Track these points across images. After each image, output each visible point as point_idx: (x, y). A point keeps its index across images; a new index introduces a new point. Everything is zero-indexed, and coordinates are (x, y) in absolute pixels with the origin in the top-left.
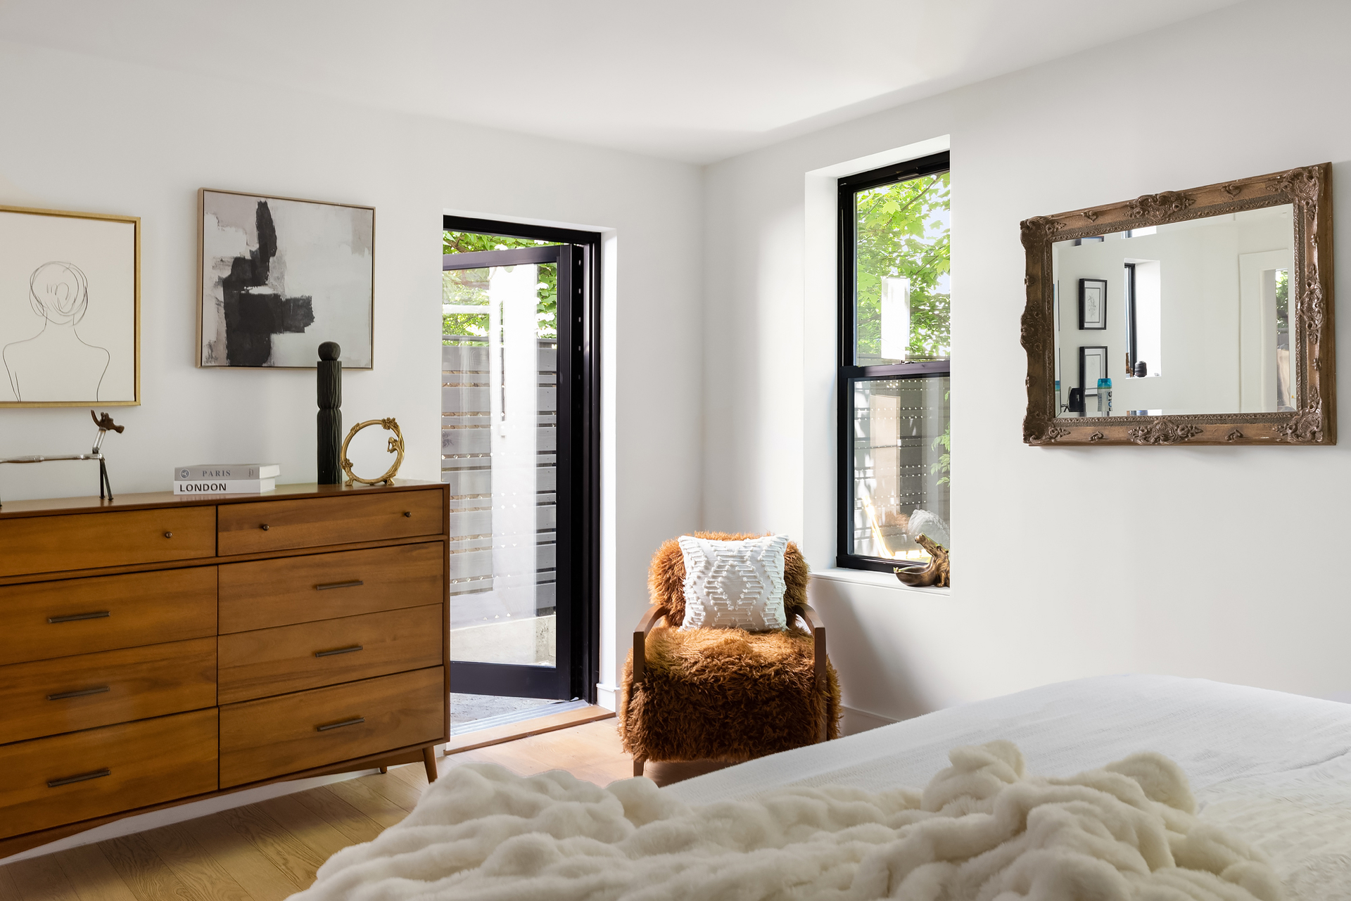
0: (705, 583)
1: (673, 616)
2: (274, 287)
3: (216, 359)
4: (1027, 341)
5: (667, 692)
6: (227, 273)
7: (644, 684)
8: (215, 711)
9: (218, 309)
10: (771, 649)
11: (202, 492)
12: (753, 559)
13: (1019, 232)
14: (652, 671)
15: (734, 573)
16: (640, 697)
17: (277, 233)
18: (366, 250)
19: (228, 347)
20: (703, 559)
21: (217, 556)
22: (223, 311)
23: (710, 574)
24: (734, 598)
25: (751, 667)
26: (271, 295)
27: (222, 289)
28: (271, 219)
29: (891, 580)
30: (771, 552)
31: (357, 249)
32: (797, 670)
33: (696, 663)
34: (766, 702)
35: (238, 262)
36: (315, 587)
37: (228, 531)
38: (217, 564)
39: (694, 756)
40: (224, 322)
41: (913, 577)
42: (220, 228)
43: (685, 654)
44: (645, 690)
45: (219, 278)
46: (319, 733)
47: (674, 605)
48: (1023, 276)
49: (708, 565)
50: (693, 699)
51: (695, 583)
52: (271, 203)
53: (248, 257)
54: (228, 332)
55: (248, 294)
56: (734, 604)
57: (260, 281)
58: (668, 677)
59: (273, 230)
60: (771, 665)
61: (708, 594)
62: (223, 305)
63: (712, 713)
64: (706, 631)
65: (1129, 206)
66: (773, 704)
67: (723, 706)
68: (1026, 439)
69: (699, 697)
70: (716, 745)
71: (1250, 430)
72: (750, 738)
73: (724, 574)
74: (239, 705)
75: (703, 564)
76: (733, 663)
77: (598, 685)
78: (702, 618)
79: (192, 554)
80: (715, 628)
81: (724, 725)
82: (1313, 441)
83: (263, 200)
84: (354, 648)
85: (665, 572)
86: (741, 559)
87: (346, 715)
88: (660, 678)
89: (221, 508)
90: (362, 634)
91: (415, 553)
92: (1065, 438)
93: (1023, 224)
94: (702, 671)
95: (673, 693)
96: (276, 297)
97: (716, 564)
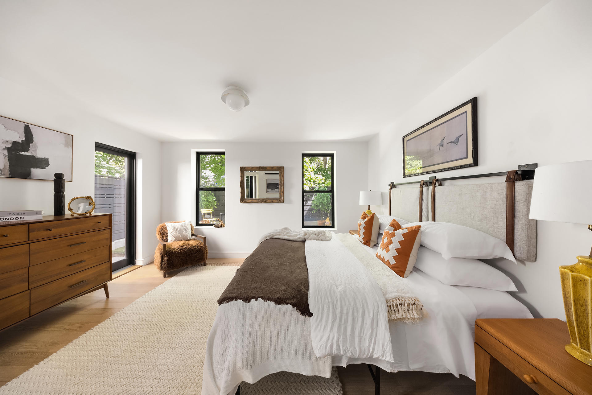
0: (174, 232)
1: (164, 240)
2: (31, 153)
3: (4, 175)
4: (241, 186)
5: (173, 256)
6: (9, 146)
7: (167, 255)
8: (29, 291)
9: (5, 157)
10: (193, 243)
11: (10, 220)
12: (185, 226)
13: (240, 169)
14: (169, 252)
15: (181, 229)
16: (166, 259)
17: (34, 136)
18: (70, 147)
19: (10, 171)
20: (173, 227)
21: (28, 241)
22: (7, 159)
23: (175, 230)
24: (181, 235)
25: (191, 247)
26: (31, 156)
27: (7, 151)
28: (31, 131)
29: (213, 227)
30: (188, 224)
31: (66, 145)
32: (201, 246)
33: (178, 248)
34: (195, 253)
35: (15, 143)
36: (68, 246)
37: (34, 232)
38: (29, 243)
39: (179, 268)
40: (8, 163)
41: (217, 226)
42: (6, 130)
43: (175, 247)
44: (167, 256)
45: (5, 147)
46: (72, 288)
47: (164, 238)
48: (240, 176)
49: (174, 228)
50: (179, 256)
51: (171, 232)
52: (30, 126)
53: (20, 142)
54: (9, 166)
55: (20, 154)
56: (182, 235)
57: (27, 151)
58: (173, 252)
59: (32, 135)
60: (196, 246)
61: (175, 234)
62: (7, 156)
63: (183, 258)
64: (175, 242)
65: (258, 167)
66: (197, 253)
67: (186, 256)
68: (241, 202)
69: (180, 255)
70: (184, 264)
71: (274, 201)
72: (192, 261)
73: (179, 230)
74: (39, 287)
75: (173, 228)
76: (187, 247)
77: (136, 260)
78: (174, 240)
79: (17, 241)
80: (177, 241)
81: (186, 260)
82: (282, 202)
83: (27, 124)
84: (82, 261)
85: (161, 231)
86: (182, 226)
87: (80, 281)
88: (171, 253)
89: (30, 225)
90: (85, 257)
91: (102, 233)
92: (247, 202)
93: (240, 167)
94: (181, 249)
95: (174, 255)
96: (33, 157)
97: (176, 228)
